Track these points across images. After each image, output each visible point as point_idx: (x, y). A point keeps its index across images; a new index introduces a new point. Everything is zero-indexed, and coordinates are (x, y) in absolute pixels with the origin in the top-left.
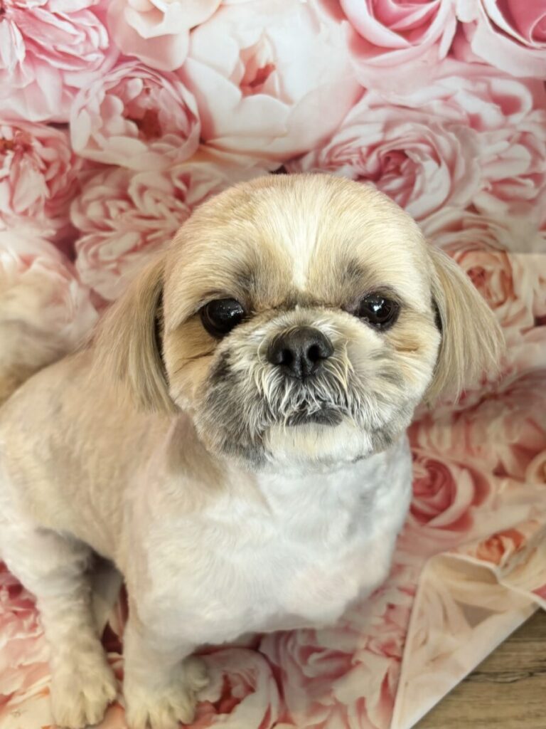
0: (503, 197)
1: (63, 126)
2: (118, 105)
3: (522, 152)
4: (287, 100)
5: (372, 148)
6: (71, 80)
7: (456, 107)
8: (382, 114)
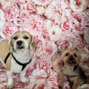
0: (78, 47)
1: (38, 36)
2: (42, 35)
3: (79, 42)
4: (56, 35)
5: (64, 41)
6: (39, 33)
7: (72, 37)
8: (65, 37)
